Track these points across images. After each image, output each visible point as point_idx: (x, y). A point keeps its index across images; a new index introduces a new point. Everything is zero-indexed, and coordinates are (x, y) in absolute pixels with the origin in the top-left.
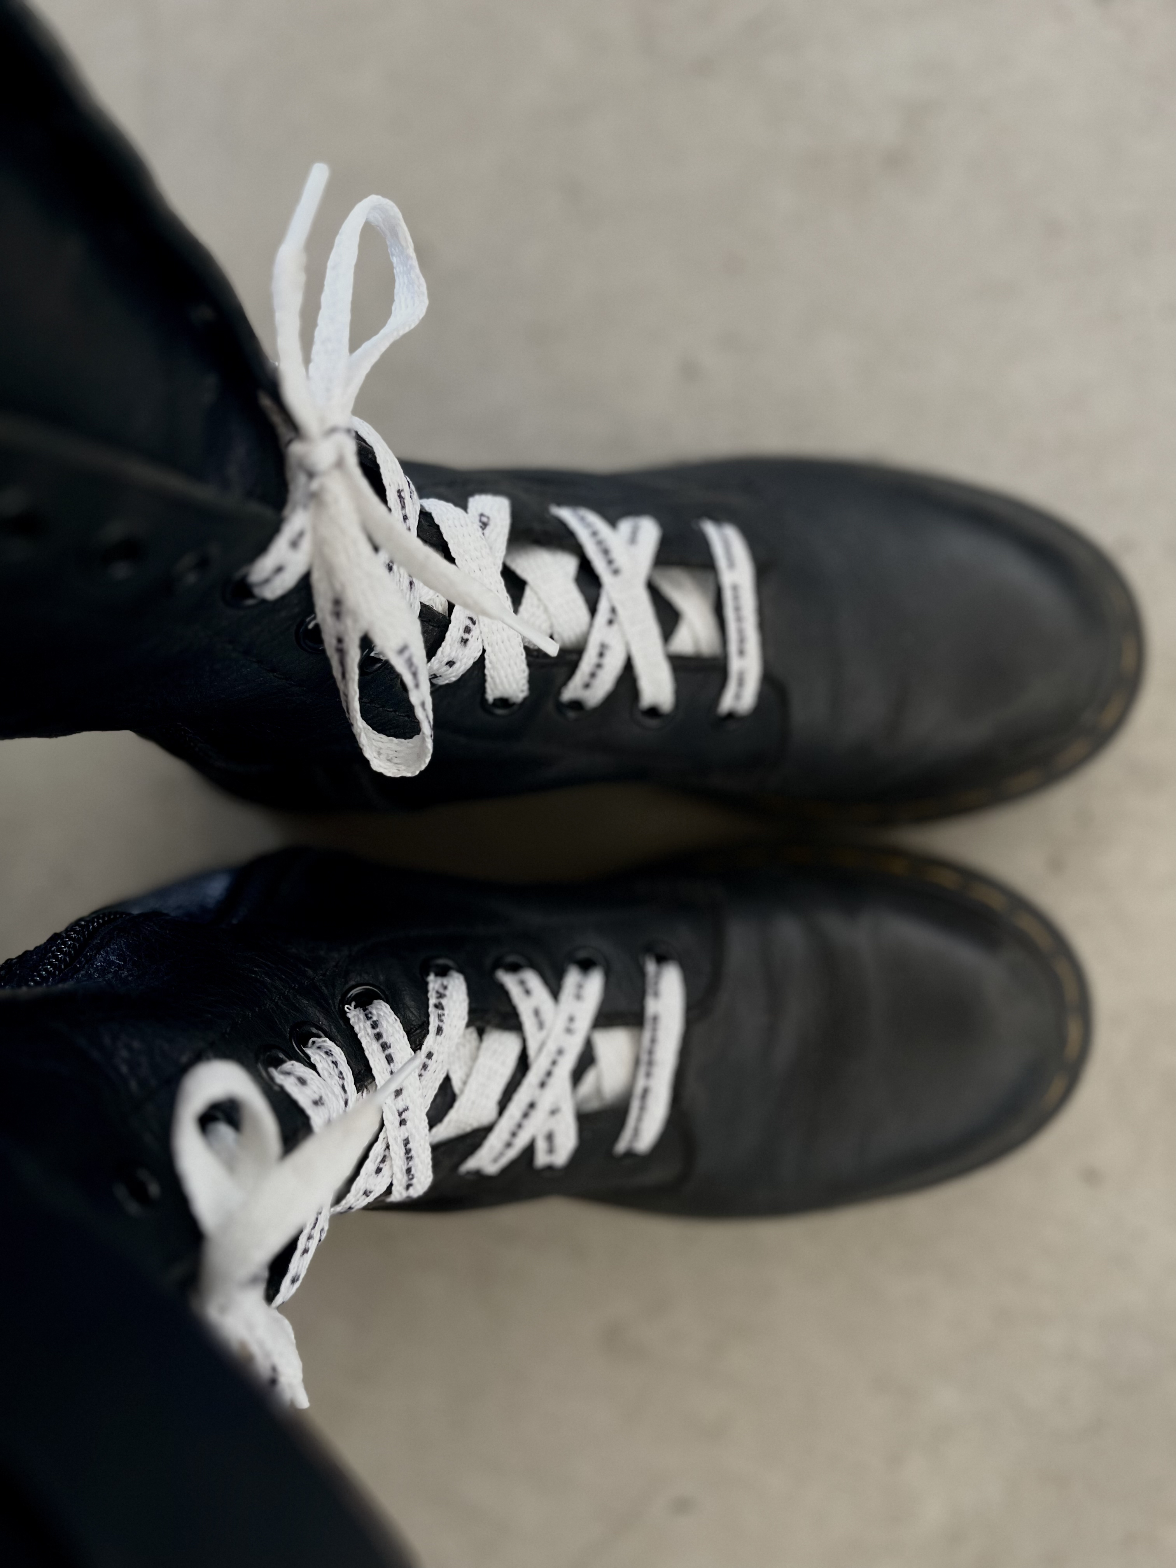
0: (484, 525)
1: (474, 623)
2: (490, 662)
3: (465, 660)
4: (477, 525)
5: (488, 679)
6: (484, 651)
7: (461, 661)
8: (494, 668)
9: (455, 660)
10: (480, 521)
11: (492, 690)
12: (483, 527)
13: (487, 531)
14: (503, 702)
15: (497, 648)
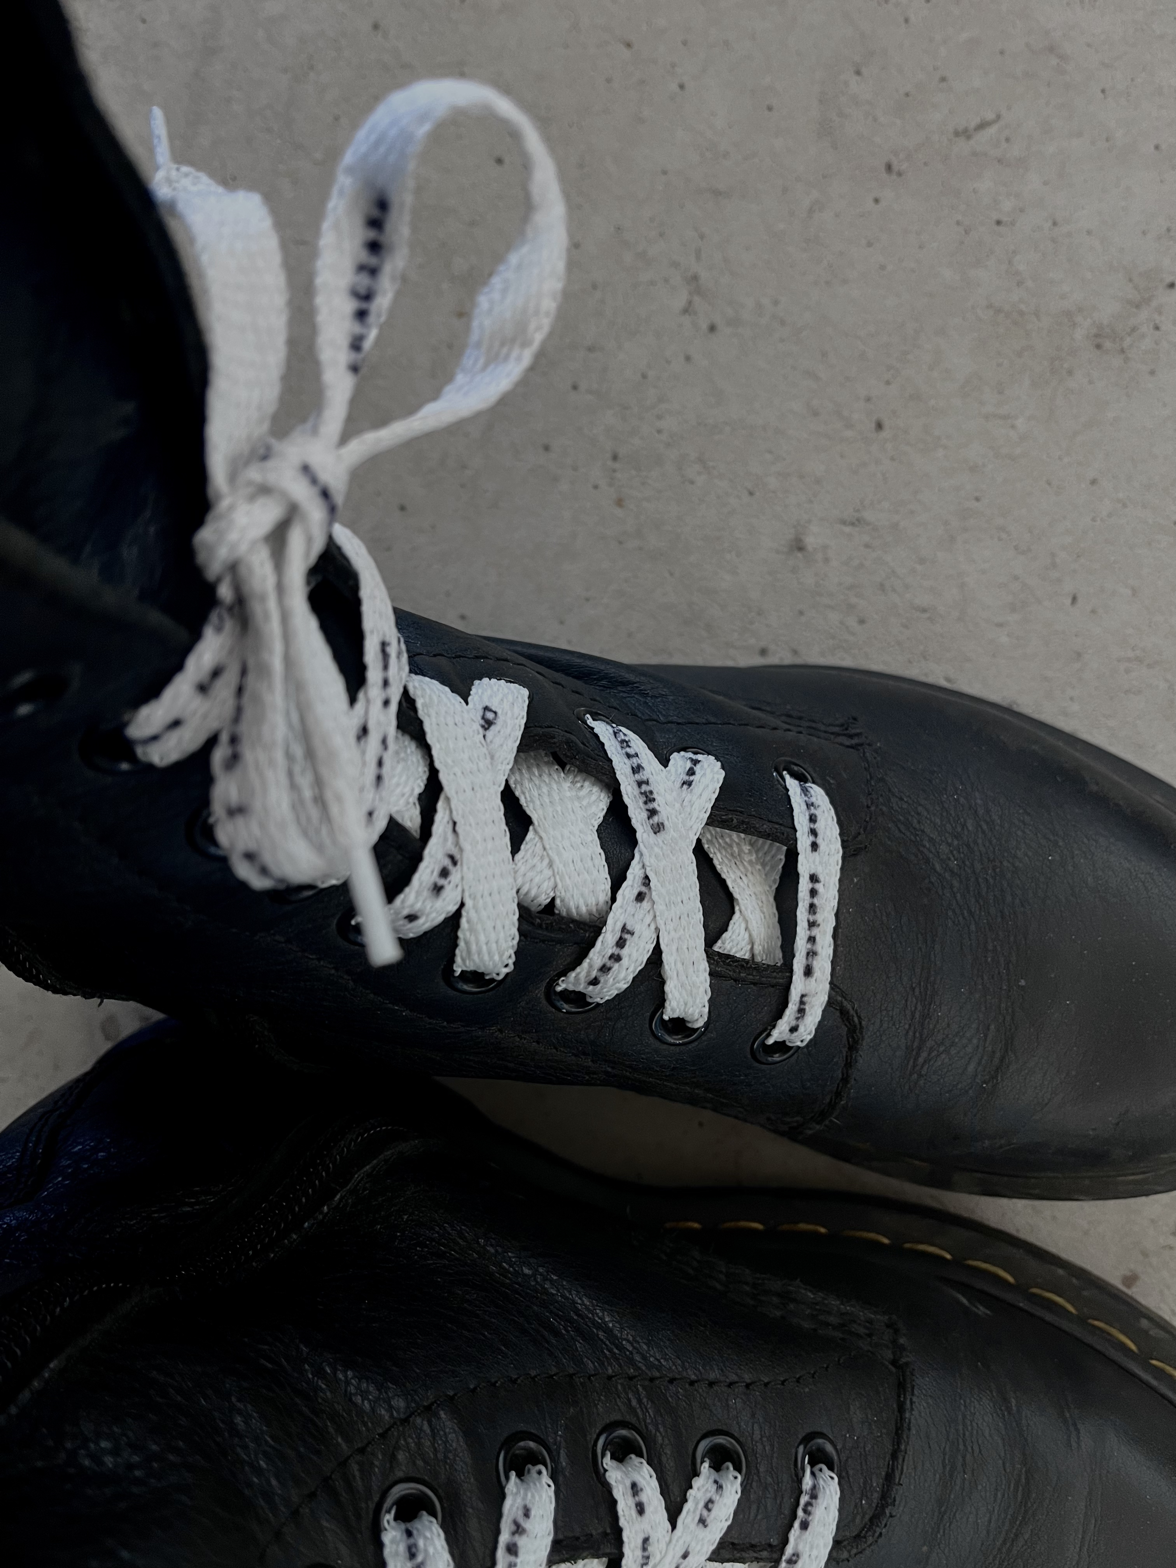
0: (488, 724)
1: (455, 863)
2: (468, 922)
3: (434, 915)
4: (477, 726)
5: (462, 944)
6: (462, 905)
7: (428, 915)
8: (472, 930)
9: (419, 914)
10: (483, 718)
11: (463, 960)
12: (486, 726)
13: (490, 734)
14: (475, 977)
15: (481, 902)
